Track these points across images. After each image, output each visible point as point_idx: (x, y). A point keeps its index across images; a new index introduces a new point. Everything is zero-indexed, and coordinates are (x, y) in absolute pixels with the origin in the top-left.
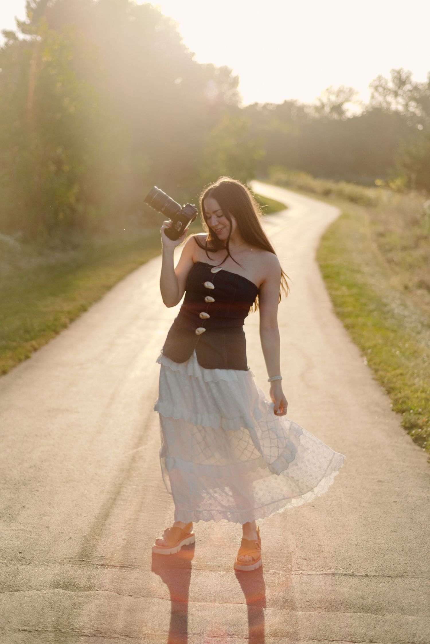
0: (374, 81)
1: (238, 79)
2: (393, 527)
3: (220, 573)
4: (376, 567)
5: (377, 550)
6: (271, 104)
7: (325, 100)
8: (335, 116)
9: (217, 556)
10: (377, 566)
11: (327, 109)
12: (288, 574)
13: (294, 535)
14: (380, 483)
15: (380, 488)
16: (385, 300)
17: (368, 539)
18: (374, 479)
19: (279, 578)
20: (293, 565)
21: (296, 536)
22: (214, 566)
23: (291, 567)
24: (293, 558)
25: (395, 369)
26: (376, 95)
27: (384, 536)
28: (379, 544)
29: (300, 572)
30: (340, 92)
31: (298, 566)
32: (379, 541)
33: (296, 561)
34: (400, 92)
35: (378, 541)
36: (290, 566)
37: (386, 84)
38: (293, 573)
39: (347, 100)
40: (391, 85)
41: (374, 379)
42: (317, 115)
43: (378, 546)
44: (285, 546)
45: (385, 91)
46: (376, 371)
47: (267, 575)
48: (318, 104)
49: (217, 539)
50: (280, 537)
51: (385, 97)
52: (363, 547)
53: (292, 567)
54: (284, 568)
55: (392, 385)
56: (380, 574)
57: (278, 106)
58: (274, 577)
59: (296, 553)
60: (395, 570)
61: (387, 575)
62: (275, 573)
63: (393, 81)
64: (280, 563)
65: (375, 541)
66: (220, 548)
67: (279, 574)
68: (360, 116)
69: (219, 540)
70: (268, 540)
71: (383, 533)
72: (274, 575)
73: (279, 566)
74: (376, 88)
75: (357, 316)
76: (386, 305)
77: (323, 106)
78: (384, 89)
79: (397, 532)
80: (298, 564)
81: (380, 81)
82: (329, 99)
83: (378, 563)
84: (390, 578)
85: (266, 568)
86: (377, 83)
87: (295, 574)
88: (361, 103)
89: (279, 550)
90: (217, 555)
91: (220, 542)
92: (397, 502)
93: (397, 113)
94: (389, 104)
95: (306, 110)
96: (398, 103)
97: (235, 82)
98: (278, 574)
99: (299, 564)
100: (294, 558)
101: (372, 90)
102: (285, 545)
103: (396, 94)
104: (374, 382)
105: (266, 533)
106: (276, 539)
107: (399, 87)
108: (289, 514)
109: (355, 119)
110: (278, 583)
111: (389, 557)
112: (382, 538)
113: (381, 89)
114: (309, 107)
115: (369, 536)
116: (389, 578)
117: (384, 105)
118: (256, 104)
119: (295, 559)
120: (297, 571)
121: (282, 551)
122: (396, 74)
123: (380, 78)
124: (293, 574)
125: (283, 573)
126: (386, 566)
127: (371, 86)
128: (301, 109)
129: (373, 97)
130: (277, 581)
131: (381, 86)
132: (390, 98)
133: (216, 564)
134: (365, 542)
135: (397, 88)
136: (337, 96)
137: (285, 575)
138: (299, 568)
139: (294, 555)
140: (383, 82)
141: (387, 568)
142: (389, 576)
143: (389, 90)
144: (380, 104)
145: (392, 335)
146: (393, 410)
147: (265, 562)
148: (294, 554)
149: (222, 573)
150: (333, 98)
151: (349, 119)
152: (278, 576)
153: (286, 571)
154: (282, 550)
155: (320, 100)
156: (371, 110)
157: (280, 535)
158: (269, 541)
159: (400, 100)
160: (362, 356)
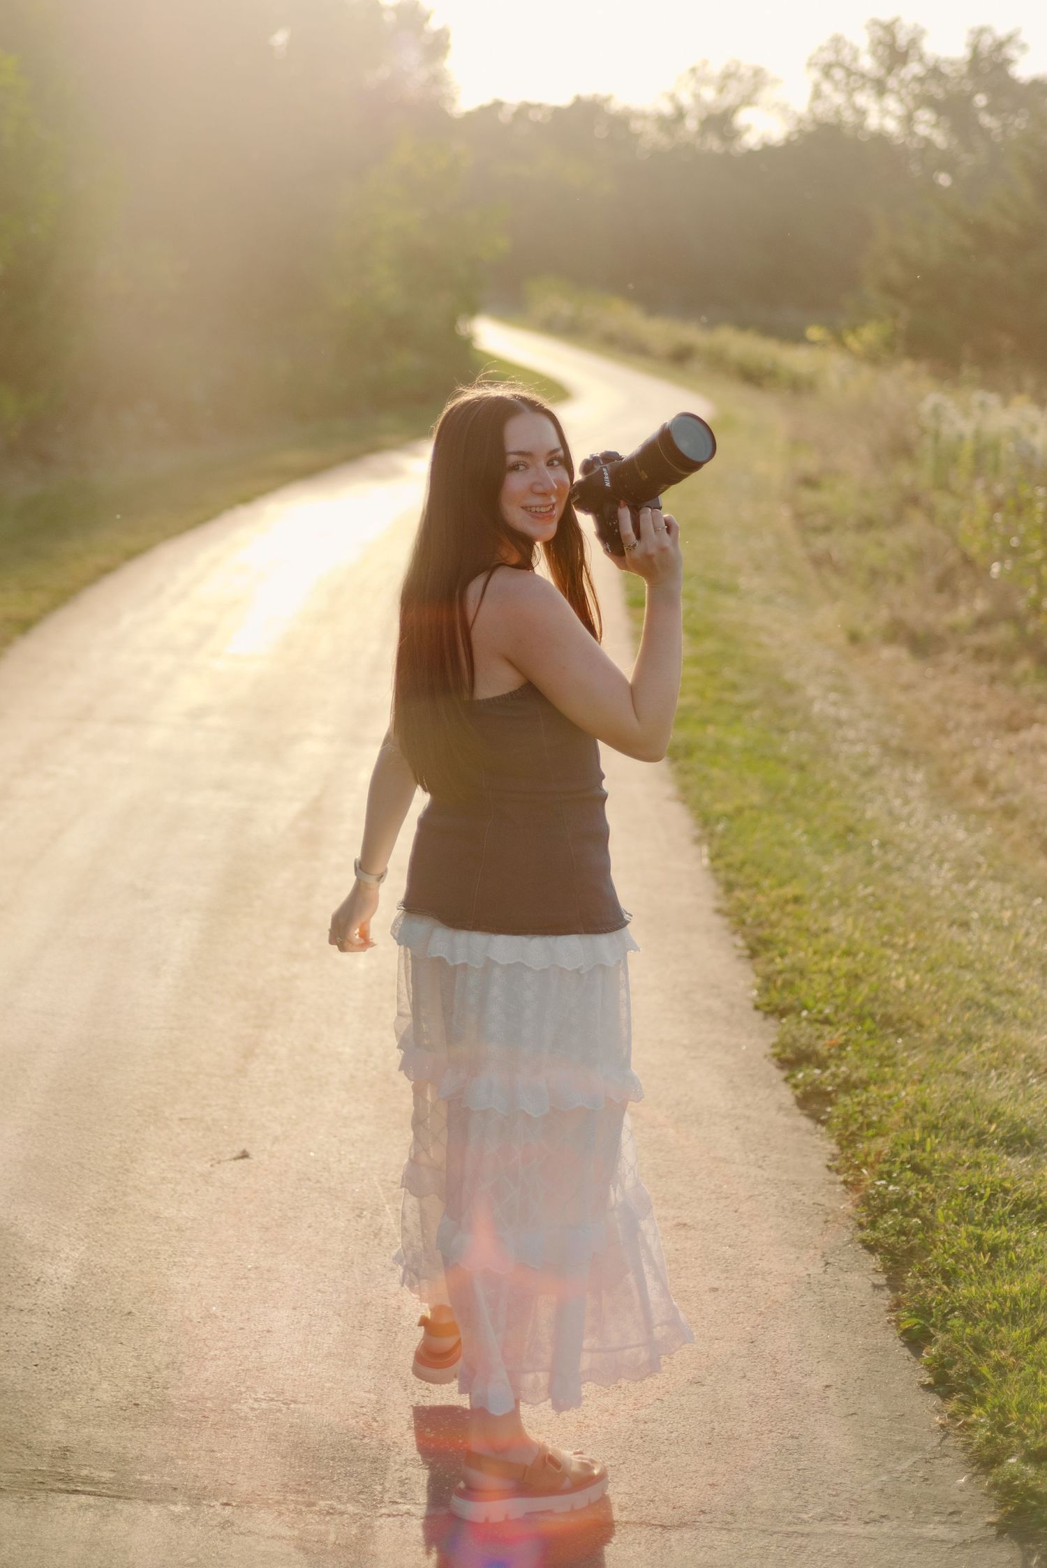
0: (821, 49)
1: (448, 36)
2: (695, 1369)
3: (172, 1508)
4: (623, 1495)
5: (637, 1441)
6: (539, 106)
7: (686, 100)
8: (713, 144)
9: (175, 1453)
10: (627, 1491)
11: (691, 124)
12: (369, 1514)
13: (408, 1391)
14: (682, 1232)
15: (678, 1246)
16: (789, 675)
17: (617, 1405)
18: (666, 1219)
19: (341, 1527)
20: (387, 1485)
21: (413, 1394)
22: (160, 1487)
23: (380, 1493)
24: (393, 1464)
25: (781, 884)
26: (827, 88)
27: (666, 1398)
28: (646, 1422)
29: (404, 1508)
30: (729, 76)
31: (403, 1489)
32: (648, 1411)
33: (398, 1474)
34: (892, 82)
35: (643, 1413)
36: (379, 1488)
37: (855, 59)
38: (383, 1511)
39: (748, 100)
40: (867, 63)
41: (719, 911)
42: (663, 141)
43: (642, 1427)
44: (375, 1424)
45: (852, 78)
46: (730, 887)
47: (310, 1516)
48: (667, 108)
49: (184, 1401)
50: (368, 1395)
51: (850, 93)
52: (598, 1430)
53: (384, 1491)
54: (361, 1496)
55: (765, 933)
56: (633, 1518)
57: (557, 112)
58: (328, 1522)
59: (404, 1449)
60: (678, 1505)
61: (653, 1522)
62: (331, 1511)
63: (874, 53)
64: (352, 1480)
65: (636, 1412)
66: (187, 1431)
67: (342, 1513)
68: (782, 144)
69: (189, 1405)
70: (332, 1404)
71: (663, 1387)
72: (328, 1518)
73: (348, 1487)
74: (827, 70)
75: (705, 722)
76: (790, 689)
77: (680, 115)
78: (849, 72)
79: (703, 1385)
80: (402, 1482)
81: (837, 51)
82: (697, 97)
83: (633, 1482)
84: (660, 1529)
85: (309, 1495)
86: (829, 56)
87: (389, 1516)
88: (784, 109)
89: (356, 1438)
90: (176, 1450)
91: (191, 1411)
92: (720, 1292)
93: (881, 138)
94: (861, 113)
95: (636, 126)
96: (885, 112)
97: (437, 46)
98: (340, 1513)
99: (407, 1481)
100: (395, 1462)
101: (815, 75)
102: (377, 1421)
103: (880, 88)
104: (718, 921)
105: (328, 1385)
106: (353, 1403)
107: (890, 70)
108: (405, 1324)
109: (768, 151)
110: (335, 1543)
111: (667, 1463)
112: (658, 1402)
113: (838, 74)
114: (643, 116)
115: (622, 1395)
116: (656, 1531)
117: (848, 116)
118: (498, 105)
119: (397, 1467)
120: (395, 1507)
121: (366, 1440)
122: (880, 33)
123: (837, 42)
124: (384, 1514)
125: (357, 1511)
126: (655, 1490)
127: (810, 64)
128: (621, 121)
129: (817, 94)
130: (332, 1537)
131: (840, 64)
132: (864, 99)
133: (169, 1479)
134: (607, 1414)
135: (882, 72)
136: (721, 90)
137: (361, 1518)
138: (403, 1495)
139: (399, 1454)
140: (846, 55)
141: (656, 1499)
142: (657, 1523)
143: (863, 76)
144: (837, 112)
145: (793, 779)
146: (757, 1008)
147: (310, 1477)
148: (397, 1450)
149: (178, 1509)
150: (709, 94)
151: (751, 153)
152: (337, 1519)
153: (364, 1506)
154: (364, 1437)
155: (672, 98)
156: (810, 128)
157: (369, 1392)
158: (333, 1408)
159: (892, 103)
160: (698, 841)
